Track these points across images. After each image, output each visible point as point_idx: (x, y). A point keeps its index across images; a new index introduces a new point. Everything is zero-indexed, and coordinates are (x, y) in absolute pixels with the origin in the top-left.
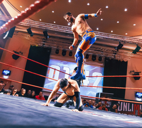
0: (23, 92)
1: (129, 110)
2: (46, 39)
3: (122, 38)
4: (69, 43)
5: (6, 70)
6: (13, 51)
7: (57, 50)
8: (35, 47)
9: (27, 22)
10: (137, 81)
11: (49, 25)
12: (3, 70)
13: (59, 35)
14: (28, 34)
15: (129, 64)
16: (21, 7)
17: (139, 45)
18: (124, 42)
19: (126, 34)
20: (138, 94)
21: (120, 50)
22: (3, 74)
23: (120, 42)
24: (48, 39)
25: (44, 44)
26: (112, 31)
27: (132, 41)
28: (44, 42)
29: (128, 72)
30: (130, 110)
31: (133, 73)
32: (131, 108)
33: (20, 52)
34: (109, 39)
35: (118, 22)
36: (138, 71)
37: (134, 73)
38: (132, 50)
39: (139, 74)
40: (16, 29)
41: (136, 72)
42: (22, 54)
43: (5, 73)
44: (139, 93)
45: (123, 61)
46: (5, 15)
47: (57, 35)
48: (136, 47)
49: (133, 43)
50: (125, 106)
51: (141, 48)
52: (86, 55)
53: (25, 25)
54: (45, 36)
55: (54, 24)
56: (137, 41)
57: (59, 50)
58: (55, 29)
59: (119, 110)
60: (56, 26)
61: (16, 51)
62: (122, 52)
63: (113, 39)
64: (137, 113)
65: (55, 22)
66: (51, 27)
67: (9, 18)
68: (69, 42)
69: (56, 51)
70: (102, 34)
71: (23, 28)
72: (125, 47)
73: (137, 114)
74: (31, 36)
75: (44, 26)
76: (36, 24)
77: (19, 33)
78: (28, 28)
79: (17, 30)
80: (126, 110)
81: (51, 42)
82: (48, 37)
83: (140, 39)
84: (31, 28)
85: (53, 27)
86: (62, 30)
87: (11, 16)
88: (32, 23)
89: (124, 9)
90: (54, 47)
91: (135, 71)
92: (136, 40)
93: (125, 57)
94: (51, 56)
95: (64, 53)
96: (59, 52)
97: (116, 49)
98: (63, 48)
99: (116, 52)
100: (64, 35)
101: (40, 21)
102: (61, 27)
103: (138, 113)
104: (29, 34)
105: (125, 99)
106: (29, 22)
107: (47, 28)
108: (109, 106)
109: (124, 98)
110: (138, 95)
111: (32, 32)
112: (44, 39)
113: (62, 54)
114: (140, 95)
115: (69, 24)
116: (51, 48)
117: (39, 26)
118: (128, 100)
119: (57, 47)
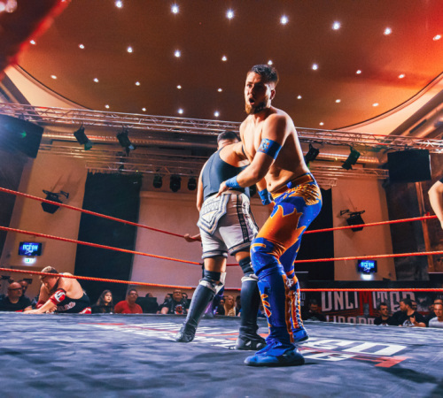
1: (348, 307)
2: (125, 152)
3: (315, 135)
4: (185, 158)
5: (28, 243)
6: (44, 191)
7: (156, 177)
8: (99, 175)
9: (71, 113)
10: (359, 233)
11: (129, 116)
12: (22, 244)
13: (158, 142)
14: (78, 144)
15: (335, 196)
16: (54, 77)
17: (355, 148)
18: (321, 143)
19: (321, 124)
22: (22, 253)
23: (310, 145)
24: (131, 152)
25: (122, 167)
27: (339, 139)
28: (122, 160)
29: (335, 213)
30: (352, 305)
31: (347, 216)
32: (352, 300)
33: (62, 193)
35: (299, 97)
36: (358, 211)
37: (349, 216)
38: (340, 161)
39: (362, 215)
40: (44, 135)
41: (354, 213)
42: (67, 197)
43: (25, 251)
44: (364, 260)
46: (12, 102)
47: (154, 141)
48: (350, 152)
49: (342, 145)
50: (339, 299)
51: (362, 154)
53: (67, 122)
54: (123, 146)
55: (143, 113)
56: (350, 137)
57: (161, 178)
58: (146, 126)
59: (324, 309)
60: (149, 118)
61: (50, 190)
64: (367, 310)
65: (144, 110)
66: (137, 121)
67: (25, 107)
69: (154, 181)
71: (65, 131)
72: (322, 154)
73: (367, 314)
74: (86, 149)
75: (119, 120)
76: (96, 117)
77: (54, 142)
78: (76, 130)
79: (47, 138)
80: (342, 308)
81: (141, 159)
82: (131, 147)
83: (356, 134)
84: (83, 130)
85: (142, 122)
86: (165, 128)
87: (29, 103)
88: (85, 116)
89: (311, 66)
90: (148, 170)
91: (352, 210)
92: (347, 135)
93: (324, 178)
94: (144, 194)
95: (175, 184)
96: (163, 183)
98: (171, 172)
100: (171, 140)
101: (106, 110)
102: (163, 119)
103: (369, 310)
104: (81, 144)
105: (336, 279)
106: (77, 113)
107: (126, 125)
109: (333, 278)
110: (363, 268)
111: (87, 139)
112: (120, 154)
113: (172, 187)
114: (368, 265)
115: (181, 112)
116: (142, 173)
117: (104, 123)
118: (342, 282)
119: (157, 171)
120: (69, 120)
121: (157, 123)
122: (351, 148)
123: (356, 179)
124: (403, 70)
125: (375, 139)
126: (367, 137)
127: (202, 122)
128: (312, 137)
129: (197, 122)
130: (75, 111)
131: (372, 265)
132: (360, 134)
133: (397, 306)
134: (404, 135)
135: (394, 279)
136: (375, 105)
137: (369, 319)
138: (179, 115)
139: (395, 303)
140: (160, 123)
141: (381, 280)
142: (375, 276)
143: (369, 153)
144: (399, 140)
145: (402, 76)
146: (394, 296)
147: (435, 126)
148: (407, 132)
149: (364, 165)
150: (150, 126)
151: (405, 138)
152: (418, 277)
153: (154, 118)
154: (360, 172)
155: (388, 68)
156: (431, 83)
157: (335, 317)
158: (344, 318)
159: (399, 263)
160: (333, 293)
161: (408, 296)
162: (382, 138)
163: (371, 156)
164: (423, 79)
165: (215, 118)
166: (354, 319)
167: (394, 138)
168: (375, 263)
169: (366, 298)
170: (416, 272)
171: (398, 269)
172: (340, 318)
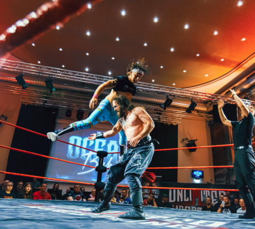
0: (9, 187)
1: (185, 200)
2: (49, 93)
3: (170, 91)
7: (67, 110)
8: (29, 106)
9: (15, 64)
10: (193, 153)
11: (54, 70)
13: (70, 87)
14: (18, 85)
15: (180, 129)
17: (194, 100)
18: (174, 96)
19: (174, 84)
20: (195, 173)
21: (168, 109)
23: (167, 97)
24: (53, 93)
25: (46, 102)
26: (153, 81)
27: (184, 94)
28: (46, 98)
29: (179, 140)
30: (188, 198)
31: (186, 142)
32: (188, 196)
33: (3, 116)
34: (152, 91)
35: (162, 67)
36: (193, 139)
37: (188, 142)
38: (186, 108)
39: (195, 142)
41: (191, 141)
42: (6, 119)
44: (196, 171)
45: (172, 125)
47: (68, 87)
48: (190, 103)
49: (186, 98)
50: (180, 194)
51: (198, 104)
53: (13, 70)
54: (48, 88)
55: (63, 68)
56: (191, 94)
58: (65, 77)
59: (170, 201)
60: (67, 72)
62: (168, 112)
63: (157, 92)
64: (197, 202)
65: (63, 66)
66: (59, 73)
69: (66, 112)
70: (140, 85)
72: (174, 103)
73: (197, 205)
74: (24, 88)
75: (47, 71)
76: (32, 68)
78: (17, 76)
80: (182, 200)
81: (58, 98)
82: (54, 90)
83: (195, 92)
84: (23, 75)
85: (62, 74)
86: (77, 79)
88: (24, 67)
89: (170, 49)
90: (63, 106)
91: (190, 139)
92: (189, 92)
93: (173, 118)
94: (59, 121)
95: (80, 115)
96: (71, 113)
97: (162, 107)
98: (78, 107)
99: (160, 111)
100: (79, 87)
101: (39, 64)
102: (75, 73)
103: (199, 202)
104: (20, 84)
105: (178, 182)
106: (19, 65)
107: (51, 75)
108: (156, 197)
110: (195, 175)
111: (24, 82)
112: (45, 93)
113: (77, 117)
114: (198, 174)
115: (87, 70)
116: (58, 107)
117: (37, 72)
118: (183, 183)
119: (69, 106)
120: (13, 68)
121: (72, 75)
122: (192, 101)
123: (193, 119)
124: (223, 56)
125: (206, 96)
126: (201, 94)
127: (101, 77)
128: (168, 92)
129: (98, 77)
130: (18, 63)
131: (200, 173)
132: (197, 92)
133: (215, 200)
134: (222, 95)
135: (213, 183)
136: (206, 75)
137: (198, 208)
138: (86, 72)
139: (214, 198)
140: (74, 76)
141: (206, 183)
142: (202, 180)
143: (201, 104)
144: (219, 97)
145: (222, 60)
146: (214, 193)
147: (240, 91)
148: (224, 93)
149: (198, 111)
150: (67, 77)
151: (223, 97)
152: (228, 182)
153: (70, 72)
154: (195, 115)
155: (215, 54)
156: (239, 65)
157: (177, 206)
158: (182, 207)
159: (217, 173)
160: (176, 190)
161: (222, 194)
162: (210, 95)
163: (202, 106)
164: (234, 62)
165: (109, 76)
166: (189, 207)
167: (217, 96)
168: (203, 172)
169: (196, 194)
170: (227, 179)
171: (216, 177)
172: (180, 207)
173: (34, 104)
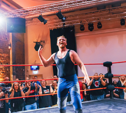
6: (34, 42)
7: (81, 26)
8: (55, 30)
25: (64, 24)
33: (41, 41)
42: (44, 42)
43: (33, 68)
52: (121, 20)
57: (83, 26)
61: (36, 41)
68: (94, 11)
69: (80, 28)
77: (33, 19)
79: (30, 18)
81: (72, 18)
90: (77, 23)
94: (77, 35)
96: (85, 28)
98: (87, 21)
113: (89, 29)
116: (74, 25)
119: (81, 22)
173: (57, 27)
